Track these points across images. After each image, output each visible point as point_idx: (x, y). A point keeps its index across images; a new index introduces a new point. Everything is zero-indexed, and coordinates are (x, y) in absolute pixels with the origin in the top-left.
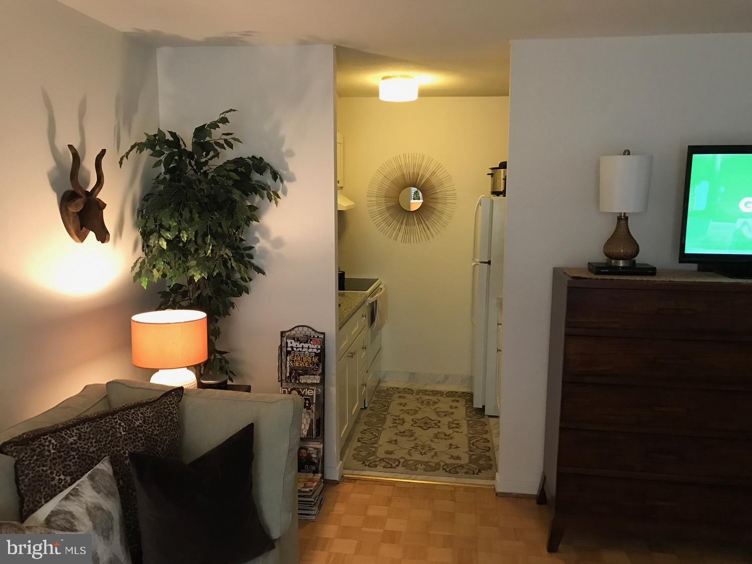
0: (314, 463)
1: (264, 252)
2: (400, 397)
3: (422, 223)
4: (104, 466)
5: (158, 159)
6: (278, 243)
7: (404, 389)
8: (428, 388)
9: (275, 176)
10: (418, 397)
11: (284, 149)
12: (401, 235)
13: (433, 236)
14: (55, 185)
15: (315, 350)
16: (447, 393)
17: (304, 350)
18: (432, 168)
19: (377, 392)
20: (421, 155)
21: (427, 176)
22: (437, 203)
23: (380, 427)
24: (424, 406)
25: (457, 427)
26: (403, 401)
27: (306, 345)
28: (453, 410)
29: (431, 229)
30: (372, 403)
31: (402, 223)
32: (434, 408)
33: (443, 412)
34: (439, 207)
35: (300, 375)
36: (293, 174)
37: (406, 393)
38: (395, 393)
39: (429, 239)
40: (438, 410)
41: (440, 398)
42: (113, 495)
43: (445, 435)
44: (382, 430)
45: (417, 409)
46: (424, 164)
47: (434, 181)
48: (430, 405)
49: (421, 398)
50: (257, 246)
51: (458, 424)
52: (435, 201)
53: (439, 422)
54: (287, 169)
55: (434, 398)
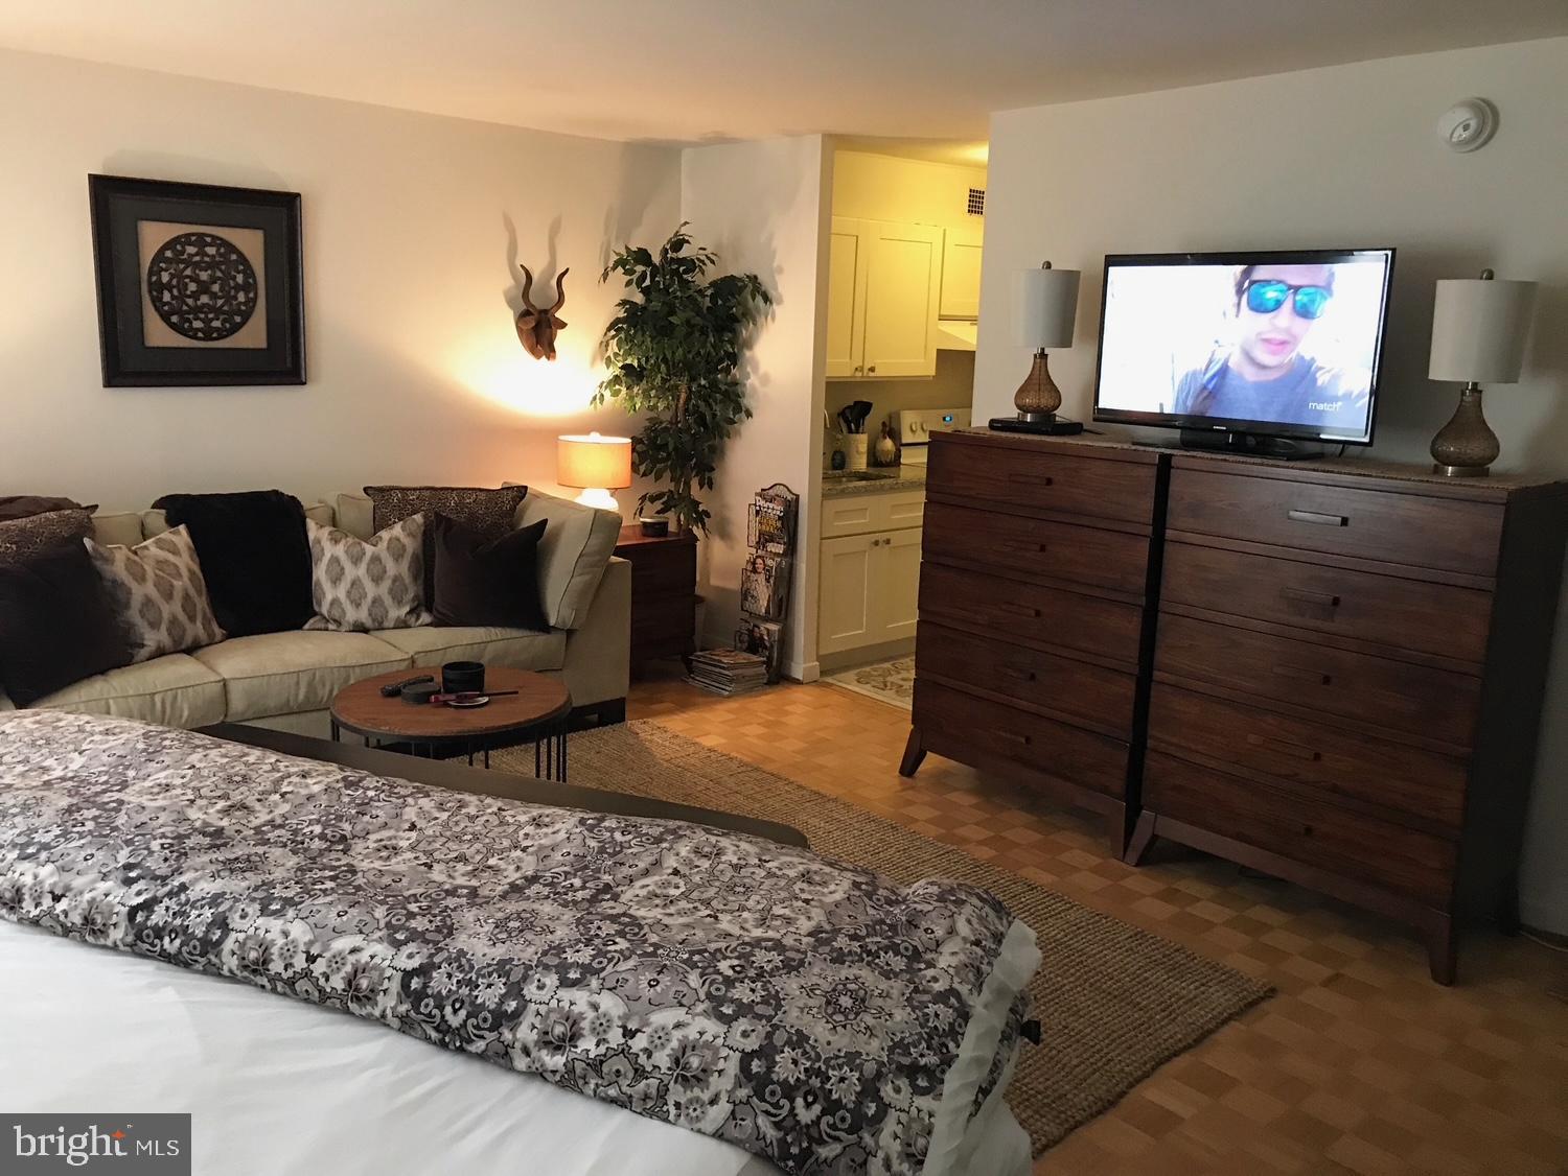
0: (766, 648)
1: (754, 388)
4: (418, 518)
5: (629, 278)
6: (765, 380)
9: (767, 299)
11: (775, 265)
14: (511, 303)
15: (778, 513)
17: (770, 511)
27: (771, 505)
35: (767, 541)
36: (781, 296)
42: (414, 536)
50: (748, 382)
54: (776, 289)
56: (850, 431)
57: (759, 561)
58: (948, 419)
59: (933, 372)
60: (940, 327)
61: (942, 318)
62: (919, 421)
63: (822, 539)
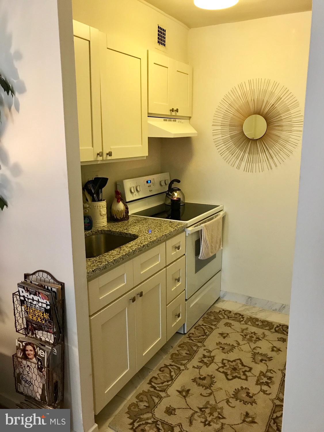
2: (227, 324)
3: (265, 152)
7: (236, 314)
8: (262, 316)
10: (245, 326)
12: (243, 164)
13: (276, 166)
16: (277, 327)
18: (277, 93)
19: (207, 314)
20: (266, 81)
21: (272, 102)
22: (282, 130)
23: (184, 365)
24: (245, 342)
25: (267, 384)
26: (227, 330)
28: (273, 354)
29: (275, 158)
30: (195, 328)
31: (245, 152)
32: (253, 346)
33: (261, 354)
34: (284, 135)
37: (235, 319)
38: (224, 318)
39: (271, 169)
40: (258, 350)
41: (267, 333)
43: (248, 394)
44: (183, 370)
45: (235, 345)
46: (270, 89)
47: (279, 107)
48: (251, 341)
49: (247, 329)
51: (270, 378)
52: (280, 128)
53: (251, 369)
55: (259, 331)
56: (94, 200)
57: (29, 348)
58: (149, 182)
59: (146, 154)
60: (149, 122)
61: (150, 115)
62: (134, 186)
63: (90, 316)
